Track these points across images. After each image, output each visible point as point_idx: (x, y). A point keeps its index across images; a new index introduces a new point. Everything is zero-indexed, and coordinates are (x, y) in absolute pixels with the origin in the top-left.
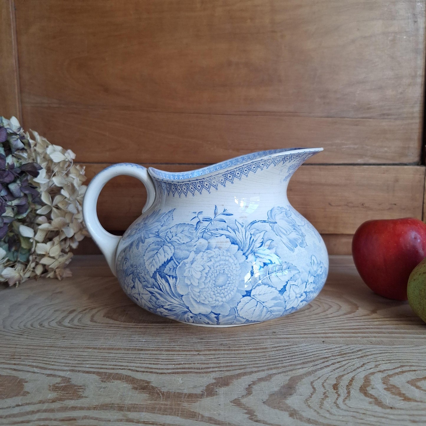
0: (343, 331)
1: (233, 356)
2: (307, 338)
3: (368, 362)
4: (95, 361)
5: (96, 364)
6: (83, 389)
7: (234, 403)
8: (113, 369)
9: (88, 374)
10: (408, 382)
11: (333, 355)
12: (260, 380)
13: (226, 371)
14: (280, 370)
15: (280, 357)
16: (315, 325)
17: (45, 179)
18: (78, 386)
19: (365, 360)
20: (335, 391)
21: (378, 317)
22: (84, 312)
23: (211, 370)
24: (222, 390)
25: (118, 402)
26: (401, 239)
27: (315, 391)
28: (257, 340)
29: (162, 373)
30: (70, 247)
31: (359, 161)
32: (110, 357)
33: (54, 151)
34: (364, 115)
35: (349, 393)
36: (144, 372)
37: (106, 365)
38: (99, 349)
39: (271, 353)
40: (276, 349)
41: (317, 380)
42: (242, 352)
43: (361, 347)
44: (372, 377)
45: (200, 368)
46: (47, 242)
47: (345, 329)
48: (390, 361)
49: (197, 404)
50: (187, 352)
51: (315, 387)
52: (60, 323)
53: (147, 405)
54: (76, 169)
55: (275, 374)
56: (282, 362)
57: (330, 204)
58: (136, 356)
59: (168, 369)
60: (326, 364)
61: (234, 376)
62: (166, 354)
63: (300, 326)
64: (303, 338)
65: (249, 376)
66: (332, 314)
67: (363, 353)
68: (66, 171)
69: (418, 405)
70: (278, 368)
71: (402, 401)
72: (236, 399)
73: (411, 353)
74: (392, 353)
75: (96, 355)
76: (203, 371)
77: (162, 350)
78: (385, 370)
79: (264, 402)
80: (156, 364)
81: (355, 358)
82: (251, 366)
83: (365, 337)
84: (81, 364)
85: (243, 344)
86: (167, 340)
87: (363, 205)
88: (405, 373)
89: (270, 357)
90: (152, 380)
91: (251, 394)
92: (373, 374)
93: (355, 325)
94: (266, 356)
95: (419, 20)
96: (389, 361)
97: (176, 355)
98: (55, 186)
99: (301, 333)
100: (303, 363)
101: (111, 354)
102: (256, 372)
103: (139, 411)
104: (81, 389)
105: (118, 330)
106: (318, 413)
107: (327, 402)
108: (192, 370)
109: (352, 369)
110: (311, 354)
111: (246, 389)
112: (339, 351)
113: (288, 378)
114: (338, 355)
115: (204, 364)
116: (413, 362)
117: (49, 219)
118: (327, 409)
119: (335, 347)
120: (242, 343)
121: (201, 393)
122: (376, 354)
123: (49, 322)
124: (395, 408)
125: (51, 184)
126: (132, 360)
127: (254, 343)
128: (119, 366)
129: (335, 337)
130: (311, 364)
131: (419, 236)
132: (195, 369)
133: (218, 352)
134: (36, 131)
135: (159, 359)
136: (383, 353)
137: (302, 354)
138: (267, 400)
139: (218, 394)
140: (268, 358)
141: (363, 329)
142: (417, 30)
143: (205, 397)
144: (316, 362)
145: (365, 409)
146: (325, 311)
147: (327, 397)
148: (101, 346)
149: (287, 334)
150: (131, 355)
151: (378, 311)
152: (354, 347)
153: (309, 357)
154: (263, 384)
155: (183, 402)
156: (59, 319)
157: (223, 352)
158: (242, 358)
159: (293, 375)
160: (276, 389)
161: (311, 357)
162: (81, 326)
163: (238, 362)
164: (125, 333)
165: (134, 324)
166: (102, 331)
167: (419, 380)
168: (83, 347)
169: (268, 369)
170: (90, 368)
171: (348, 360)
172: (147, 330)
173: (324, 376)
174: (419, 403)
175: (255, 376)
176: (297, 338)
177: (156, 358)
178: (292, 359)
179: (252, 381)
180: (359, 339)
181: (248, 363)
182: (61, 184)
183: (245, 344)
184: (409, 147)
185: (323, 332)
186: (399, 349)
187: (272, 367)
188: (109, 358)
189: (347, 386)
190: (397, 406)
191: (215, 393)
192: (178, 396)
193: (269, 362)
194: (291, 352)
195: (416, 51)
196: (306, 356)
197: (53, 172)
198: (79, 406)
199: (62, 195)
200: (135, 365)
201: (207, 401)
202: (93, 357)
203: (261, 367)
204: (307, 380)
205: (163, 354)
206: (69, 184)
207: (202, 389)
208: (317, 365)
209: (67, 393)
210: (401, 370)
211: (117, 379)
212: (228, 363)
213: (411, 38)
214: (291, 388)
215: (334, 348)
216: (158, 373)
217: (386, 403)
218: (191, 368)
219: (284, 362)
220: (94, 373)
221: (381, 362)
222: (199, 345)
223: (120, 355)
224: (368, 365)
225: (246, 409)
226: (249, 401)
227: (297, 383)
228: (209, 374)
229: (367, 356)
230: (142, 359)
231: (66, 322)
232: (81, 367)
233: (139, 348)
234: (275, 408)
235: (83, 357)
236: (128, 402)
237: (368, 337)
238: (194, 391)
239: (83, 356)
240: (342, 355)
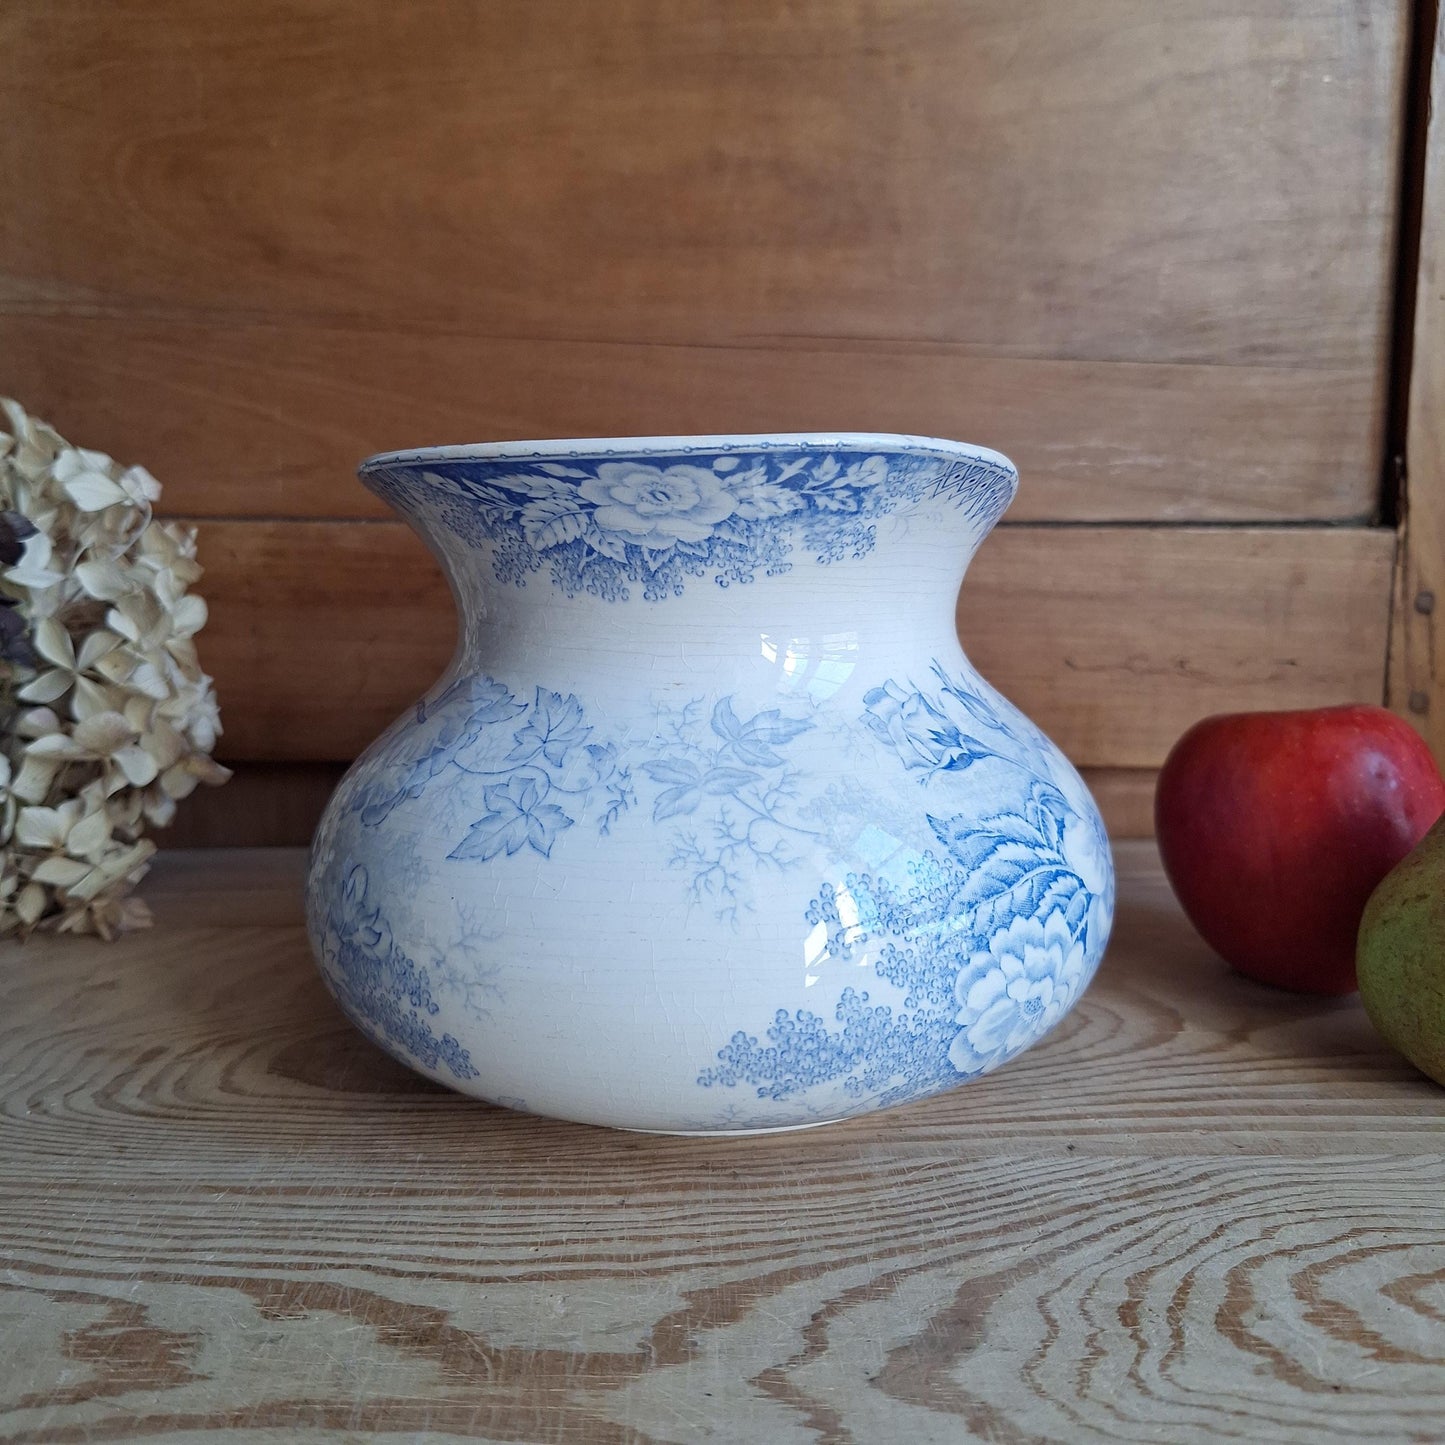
0: (1138, 1107)
1: (749, 1207)
2: (1010, 1134)
3: (1236, 1221)
4: (237, 1236)
5: (239, 1250)
6: (192, 1345)
7: (763, 1386)
8: (307, 1267)
9: (210, 1288)
10: (1385, 1290)
11: (1111, 1194)
12: (855, 1295)
13: (726, 1264)
14: (925, 1257)
15: (921, 1206)
16: (1038, 1088)
17: (47, 573)
18: (173, 1336)
19: (1225, 1212)
20: (1129, 1331)
21: (1257, 1055)
22: (197, 1056)
23: (671, 1261)
24: (714, 1339)
25: (324, 1392)
26: (1333, 780)
27: (1056, 1332)
28: (832, 1148)
29: (488, 1280)
30: (144, 819)
31: (1169, 512)
32: (296, 1221)
33: (82, 469)
34: (1186, 353)
35: (1178, 1335)
36: (420, 1275)
37: (280, 1252)
38: (254, 1191)
39: (885, 1195)
40: (901, 1178)
41: (1059, 1289)
42: (782, 1191)
43: (1205, 1164)
44: (1254, 1276)
45: (629, 1256)
46: (60, 801)
47: (1145, 1101)
48: (1312, 1214)
49: (626, 1393)
50: (581, 1198)
51: (1055, 1315)
52: (105, 1098)
53: (436, 1403)
54: (165, 538)
55: (904, 1271)
56: (928, 1226)
57: (1068, 663)
58: (391, 1216)
59: (512, 1263)
60: (1087, 1229)
61: (756, 1282)
62: (504, 1208)
63: (984, 1094)
64: (997, 1135)
65: (810, 1282)
66: (1091, 1046)
67: (1215, 1187)
68: (127, 543)
69: (1431, 1376)
70: (915, 1248)
71: (1370, 1362)
72: (766, 1372)
73: (1385, 1181)
74: (1316, 1182)
75: (241, 1216)
76: (640, 1265)
77: (488, 1192)
78: (1298, 1248)
79: (872, 1380)
80: (467, 1245)
81: (1190, 1206)
82: (816, 1244)
83: (1217, 1128)
84: (187, 1250)
85: (785, 1164)
86: (506, 1155)
87: (1182, 664)
88: (1371, 1255)
89: (882, 1208)
90: (452, 1308)
91: (825, 1348)
92: (1258, 1261)
93: (1176, 1084)
94: (869, 1207)
95: (1375, 19)
96: (1309, 1215)
97: (541, 1207)
98: (87, 598)
99: (989, 1117)
100: (1005, 1228)
101: (300, 1211)
102: (835, 1265)
103: (406, 1429)
104: (185, 1345)
105: (322, 1119)
106: (1074, 1415)
107: (1104, 1373)
108: (604, 1266)
109: (1181, 1245)
110: (1030, 1193)
111: (806, 1330)
112: (1128, 1182)
113: (955, 1285)
114: (1128, 1197)
115: (647, 1239)
116: (1395, 1216)
117: (65, 719)
118: (1106, 1400)
119: (1112, 1165)
120: (780, 1161)
121: (640, 1350)
122: (1260, 1188)
123: (66, 1095)
124: (1348, 1390)
125: (69, 591)
126: (375, 1232)
127: (823, 1157)
128: (327, 1254)
129: (1109, 1131)
130: (1033, 1232)
131: (1391, 770)
132: (611, 1258)
133: (692, 1195)
134: (17, 399)
135: (476, 1225)
136: (1284, 1185)
137: (1000, 1195)
138: (883, 1371)
139: (703, 1354)
140: (877, 1213)
141: (1208, 1097)
142: (1370, 52)
143: (653, 1364)
144: (1049, 1223)
145: (1241, 1394)
146: (1068, 1037)
147: (1102, 1352)
148: (261, 1180)
149: (939, 1121)
150: (371, 1212)
151: (1254, 1036)
152: (1182, 1166)
153: (1025, 1205)
154: (865, 1309)
155: (572, 1387)
156: (103, 1082)
157: (711, 1194)
158: (782, 1216)
159: (971, 1275)
160: (915, 1328)
161: (1030, 1204)
162: (184, 1108)
163: (770, 1230)
164: (347, 1132)
165: (383, 1097)
166: (262, 1125)
167: (1425, 1280)
168: (194, 1184)
169: (880, 1255)
170: (220, 1263)
171: (1162, 1212)
172: (431, 1119)
173: (1083, 1273)
174: (1433, 1368)
175: (833, 1284)
176: (975, 1136)
177: (467, 1221)
178: (962, 1214)
179: (823, 1302)
180: (1195, 1134)
181: (805, 1234)
182: (107, 589)
183: (792, 1164)
184: (1339, 465)
185: (1068, 1111)
186: (1339, 1169)
187: (894, 1244)
188: (292, 1225)
189: (1170, 1309)
190: (1354, 1378)
191: (690, 1349)
192: (552, 1364)
193: (882, 1229)
194: (960, 1189)
195: (1365, 128)
196: (1015, 1203)
197: (78, 545)
198: (178, 1411)
199: (113, 633)
200: (389, 1249)
201: (661, 1382)
202: (229, 1223)
203: (854, 1245)
204: (1022, 1292)
205: (493, 1208)
206: (136, 592)
207: (639, 1334)
208: (1053, 1234)
209: (131, 1365)
210: (1356, 1247)
211: (320, 1307)
212: (730, 1234)
213: (1350, 82)
214: (967, 1323)
215: (1110, 1171)
216: (473, 1280)
217: (1316, 1369)
218: (599, 1258)
219: (937, 1224)
220: (234, 1283)
221: (1280, 1219)
222: (623, 1170)
223: (331, 1215)
224: (1236, 1230)
225: (808, 1410)
226: (816, 1377)
227: (989, 1303)
228: (665, 1278)
229: (1231, 1196)
230: (412, 1228)
231: (130, 1095)
232: (184, 1261)
233: (403, 1185)
234: (914, 1403)
235: (193, 1222)
236: (363, 1392)
237: (1227, 1128)
238: (610, 1346)
239: (191, 1218)
240: (1139, 1194)
